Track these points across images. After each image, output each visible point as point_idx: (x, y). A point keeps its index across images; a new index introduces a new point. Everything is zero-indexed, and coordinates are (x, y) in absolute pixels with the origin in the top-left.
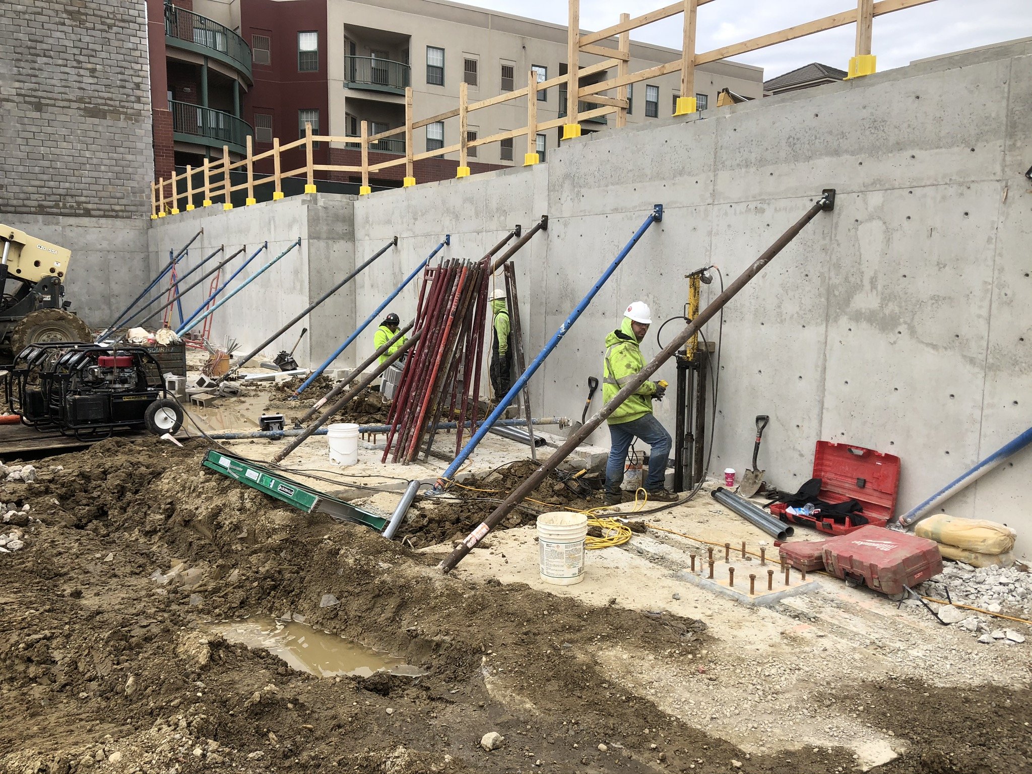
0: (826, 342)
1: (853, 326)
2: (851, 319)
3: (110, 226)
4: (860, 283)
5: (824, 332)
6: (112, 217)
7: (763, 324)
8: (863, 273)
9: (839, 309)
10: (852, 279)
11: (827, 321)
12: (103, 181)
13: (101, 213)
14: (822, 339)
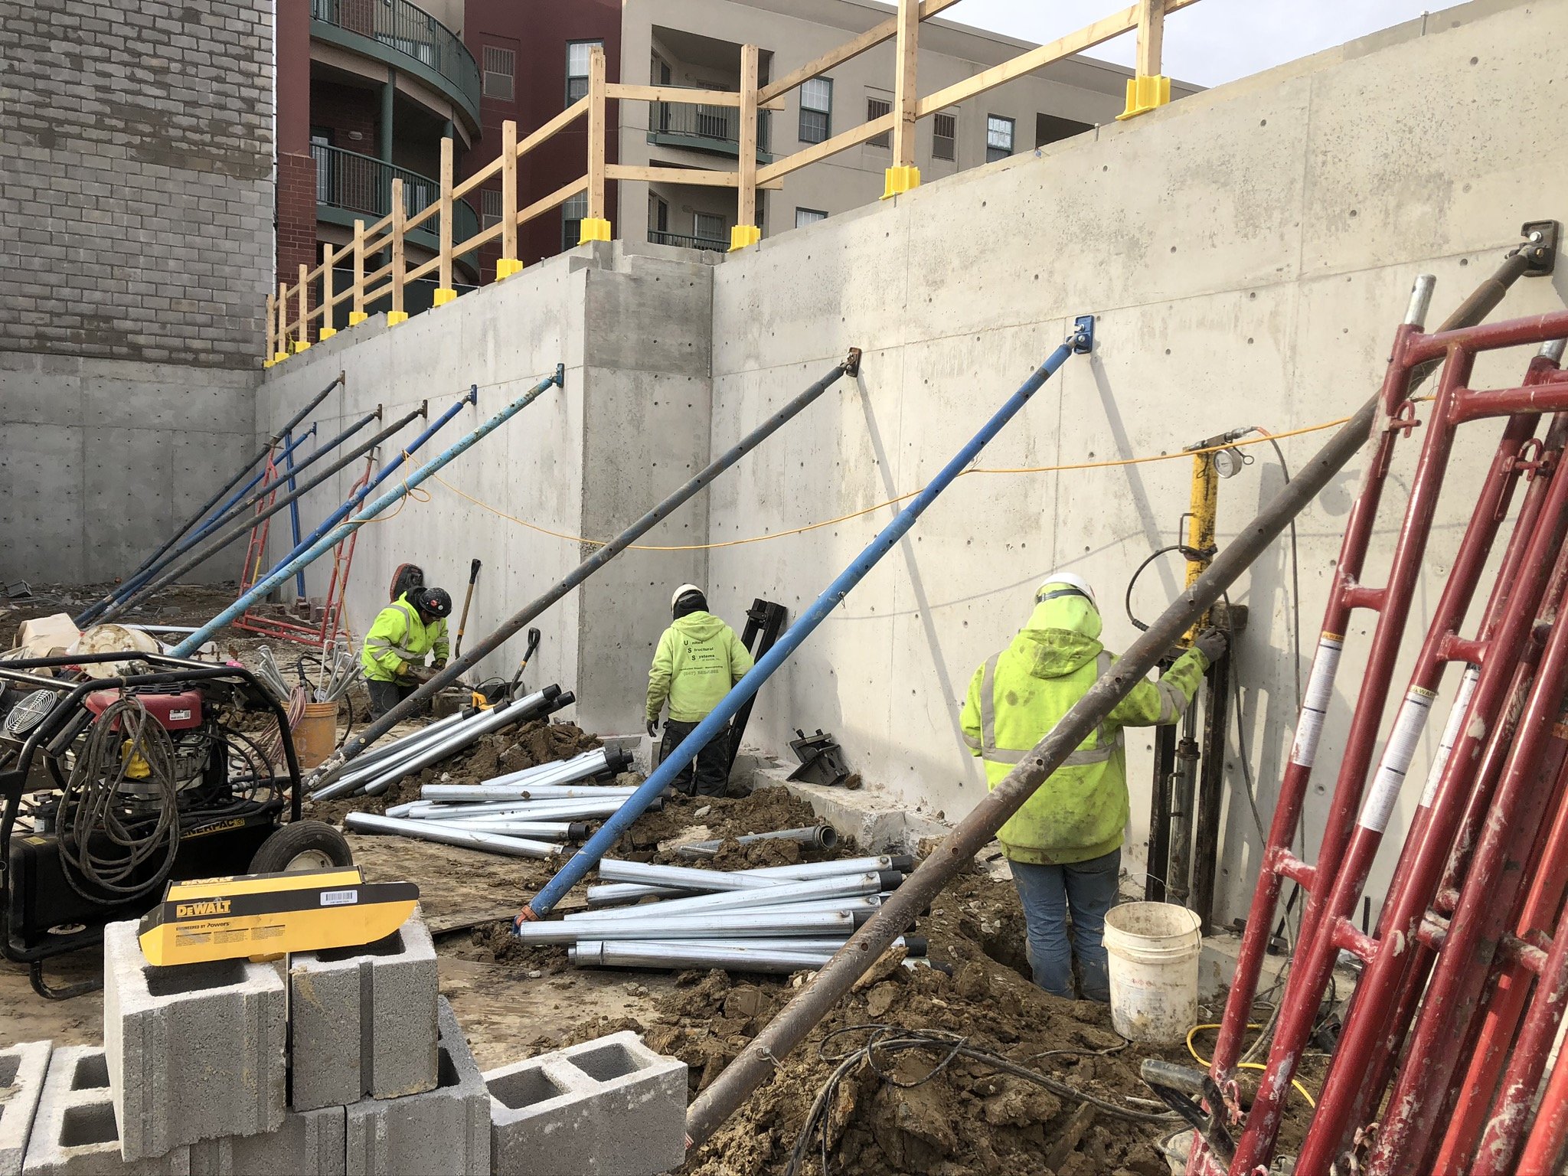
3: (180, 381)
6: (185, 362)
12: (171, 291)
13: (165, 353)
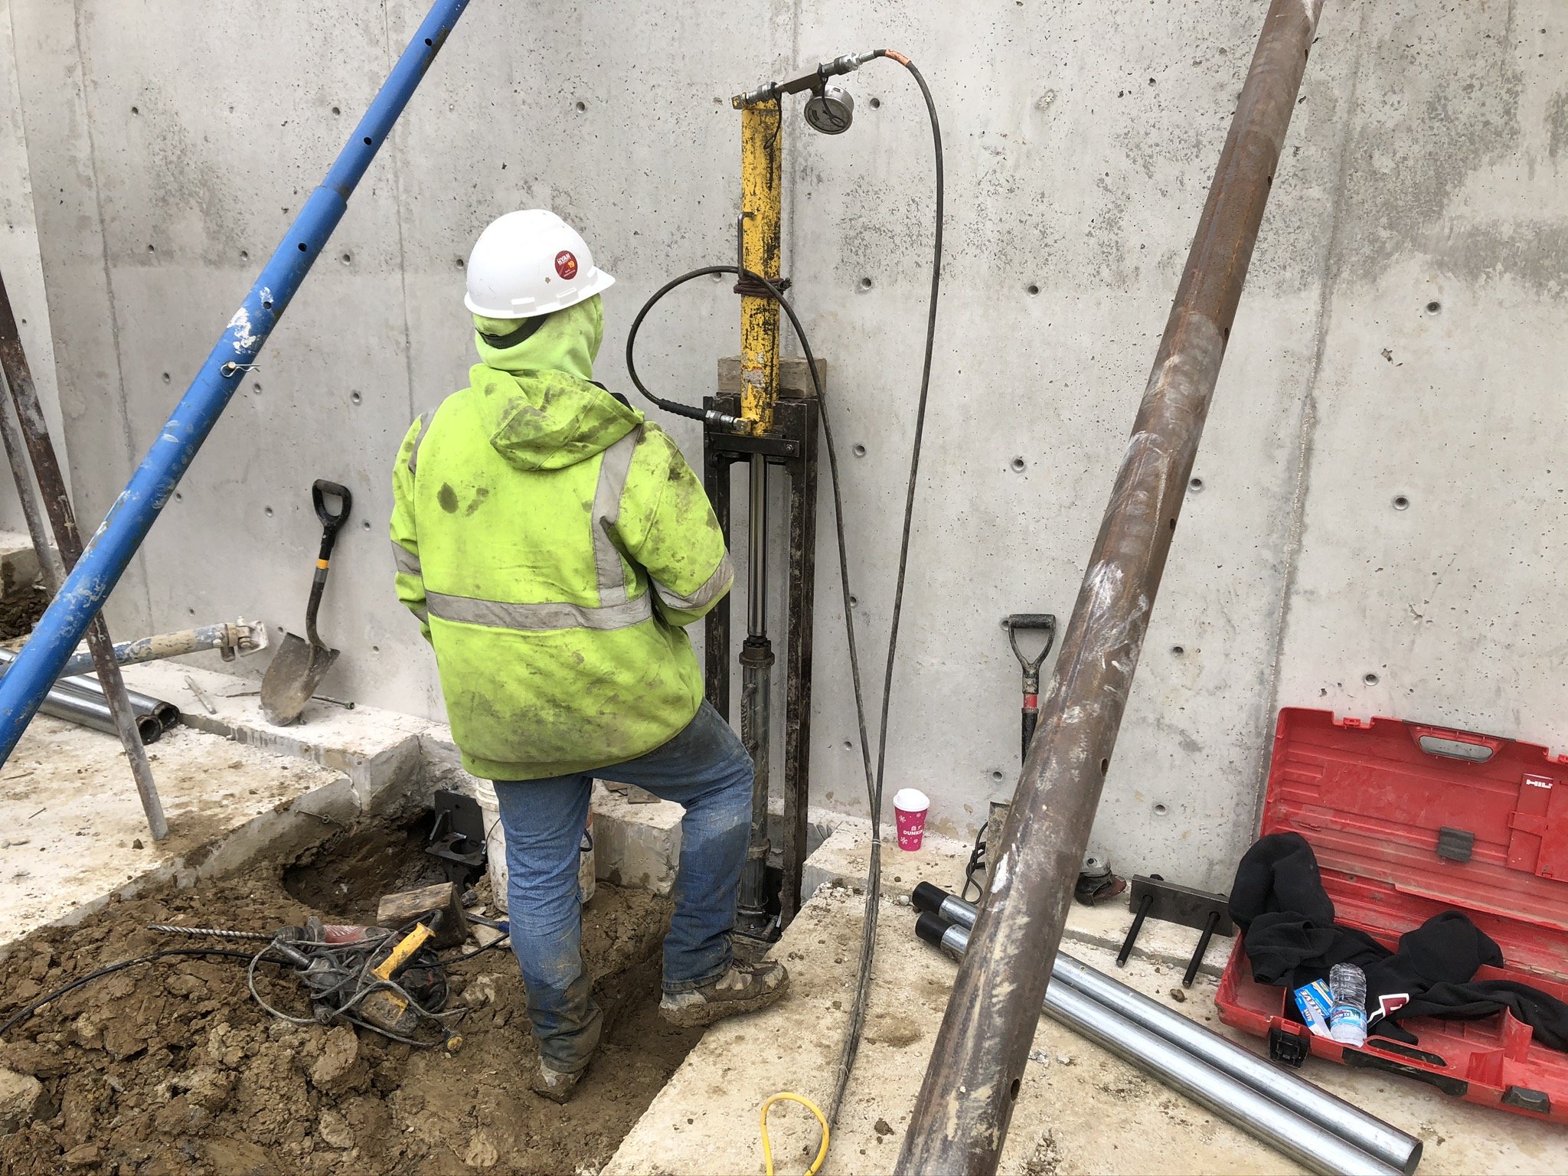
0: (1319, 356)
1: (1451, 291)
2: (1441, 265)
4: (1497, 120)
5: (1311, 317)
7: (1034, 290)
8: (1517, 78)
9: (1390, 226)
10: (1464, 109)
11: (1329, 274)
14: (1303, 343)
